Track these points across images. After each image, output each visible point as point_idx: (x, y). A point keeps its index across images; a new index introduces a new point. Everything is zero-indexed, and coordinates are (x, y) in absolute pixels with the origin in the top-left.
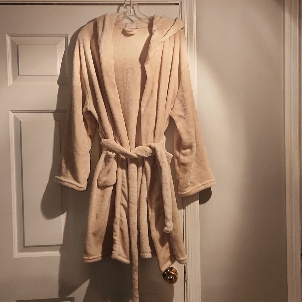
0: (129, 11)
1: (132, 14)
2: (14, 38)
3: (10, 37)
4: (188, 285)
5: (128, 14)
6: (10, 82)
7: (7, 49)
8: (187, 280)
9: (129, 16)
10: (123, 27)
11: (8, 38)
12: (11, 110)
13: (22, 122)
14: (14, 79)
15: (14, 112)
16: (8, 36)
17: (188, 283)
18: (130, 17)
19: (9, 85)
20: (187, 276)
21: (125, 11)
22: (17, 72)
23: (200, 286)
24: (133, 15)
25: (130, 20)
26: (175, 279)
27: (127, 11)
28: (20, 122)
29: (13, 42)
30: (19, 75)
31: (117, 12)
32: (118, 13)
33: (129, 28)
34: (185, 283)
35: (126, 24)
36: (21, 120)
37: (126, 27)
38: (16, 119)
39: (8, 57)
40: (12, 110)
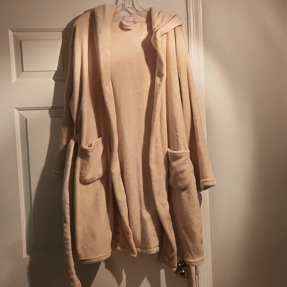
0: (128, 3)
1: (130, 6)
2: (17, 34)
3: (12, 33)
4: (200, 278)
5: (126, 6)
6: (14, 79)
7: (10, 45)
8: (198, 273)
9: (127, 8)
10: (120, 20)
11: (11, 33)
12: (16, 107)
13: (27, 119)
14: (18, 75)
15: (19, 109)
16: (11, 31)
17: (200, 276)
18: (129, 9)
19: (13, 82)
20: (198, 270)
21: (124, 3)
22: (21, 69)
23: (212, 279)
24: (131, 8)
25: (128, 12)
26: (187, 273)
27: (126, 3)
28: (26, 120)
29: (15, 38)
30: (23, 71)
31: (115, 4)
32: (117, 5)
33: (126, 21)
34: (197, 276)
35: (124, 17)
36: (26, 118)
37: (123, 20)
38: (21, 116)
39: (11, 53)
40: (18, 107)
